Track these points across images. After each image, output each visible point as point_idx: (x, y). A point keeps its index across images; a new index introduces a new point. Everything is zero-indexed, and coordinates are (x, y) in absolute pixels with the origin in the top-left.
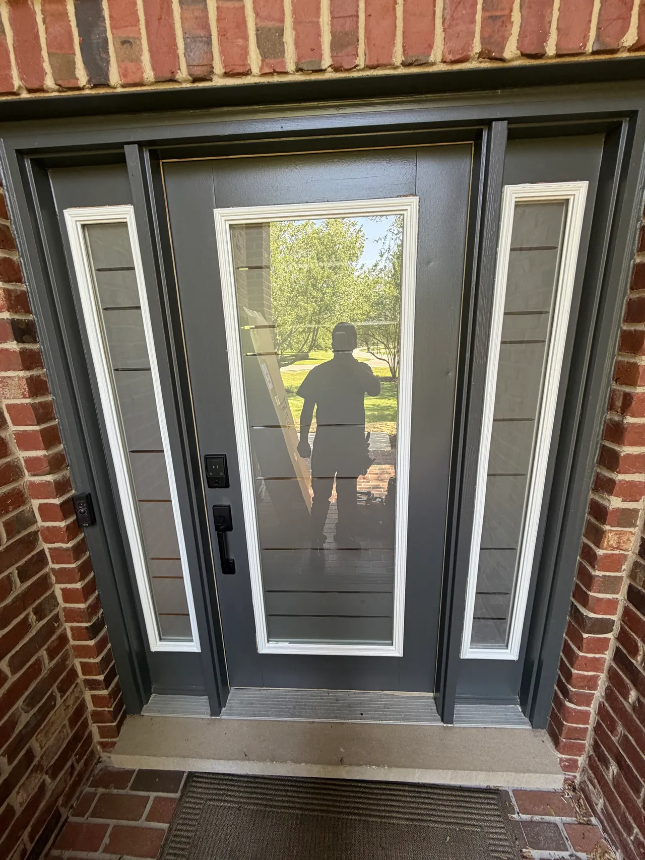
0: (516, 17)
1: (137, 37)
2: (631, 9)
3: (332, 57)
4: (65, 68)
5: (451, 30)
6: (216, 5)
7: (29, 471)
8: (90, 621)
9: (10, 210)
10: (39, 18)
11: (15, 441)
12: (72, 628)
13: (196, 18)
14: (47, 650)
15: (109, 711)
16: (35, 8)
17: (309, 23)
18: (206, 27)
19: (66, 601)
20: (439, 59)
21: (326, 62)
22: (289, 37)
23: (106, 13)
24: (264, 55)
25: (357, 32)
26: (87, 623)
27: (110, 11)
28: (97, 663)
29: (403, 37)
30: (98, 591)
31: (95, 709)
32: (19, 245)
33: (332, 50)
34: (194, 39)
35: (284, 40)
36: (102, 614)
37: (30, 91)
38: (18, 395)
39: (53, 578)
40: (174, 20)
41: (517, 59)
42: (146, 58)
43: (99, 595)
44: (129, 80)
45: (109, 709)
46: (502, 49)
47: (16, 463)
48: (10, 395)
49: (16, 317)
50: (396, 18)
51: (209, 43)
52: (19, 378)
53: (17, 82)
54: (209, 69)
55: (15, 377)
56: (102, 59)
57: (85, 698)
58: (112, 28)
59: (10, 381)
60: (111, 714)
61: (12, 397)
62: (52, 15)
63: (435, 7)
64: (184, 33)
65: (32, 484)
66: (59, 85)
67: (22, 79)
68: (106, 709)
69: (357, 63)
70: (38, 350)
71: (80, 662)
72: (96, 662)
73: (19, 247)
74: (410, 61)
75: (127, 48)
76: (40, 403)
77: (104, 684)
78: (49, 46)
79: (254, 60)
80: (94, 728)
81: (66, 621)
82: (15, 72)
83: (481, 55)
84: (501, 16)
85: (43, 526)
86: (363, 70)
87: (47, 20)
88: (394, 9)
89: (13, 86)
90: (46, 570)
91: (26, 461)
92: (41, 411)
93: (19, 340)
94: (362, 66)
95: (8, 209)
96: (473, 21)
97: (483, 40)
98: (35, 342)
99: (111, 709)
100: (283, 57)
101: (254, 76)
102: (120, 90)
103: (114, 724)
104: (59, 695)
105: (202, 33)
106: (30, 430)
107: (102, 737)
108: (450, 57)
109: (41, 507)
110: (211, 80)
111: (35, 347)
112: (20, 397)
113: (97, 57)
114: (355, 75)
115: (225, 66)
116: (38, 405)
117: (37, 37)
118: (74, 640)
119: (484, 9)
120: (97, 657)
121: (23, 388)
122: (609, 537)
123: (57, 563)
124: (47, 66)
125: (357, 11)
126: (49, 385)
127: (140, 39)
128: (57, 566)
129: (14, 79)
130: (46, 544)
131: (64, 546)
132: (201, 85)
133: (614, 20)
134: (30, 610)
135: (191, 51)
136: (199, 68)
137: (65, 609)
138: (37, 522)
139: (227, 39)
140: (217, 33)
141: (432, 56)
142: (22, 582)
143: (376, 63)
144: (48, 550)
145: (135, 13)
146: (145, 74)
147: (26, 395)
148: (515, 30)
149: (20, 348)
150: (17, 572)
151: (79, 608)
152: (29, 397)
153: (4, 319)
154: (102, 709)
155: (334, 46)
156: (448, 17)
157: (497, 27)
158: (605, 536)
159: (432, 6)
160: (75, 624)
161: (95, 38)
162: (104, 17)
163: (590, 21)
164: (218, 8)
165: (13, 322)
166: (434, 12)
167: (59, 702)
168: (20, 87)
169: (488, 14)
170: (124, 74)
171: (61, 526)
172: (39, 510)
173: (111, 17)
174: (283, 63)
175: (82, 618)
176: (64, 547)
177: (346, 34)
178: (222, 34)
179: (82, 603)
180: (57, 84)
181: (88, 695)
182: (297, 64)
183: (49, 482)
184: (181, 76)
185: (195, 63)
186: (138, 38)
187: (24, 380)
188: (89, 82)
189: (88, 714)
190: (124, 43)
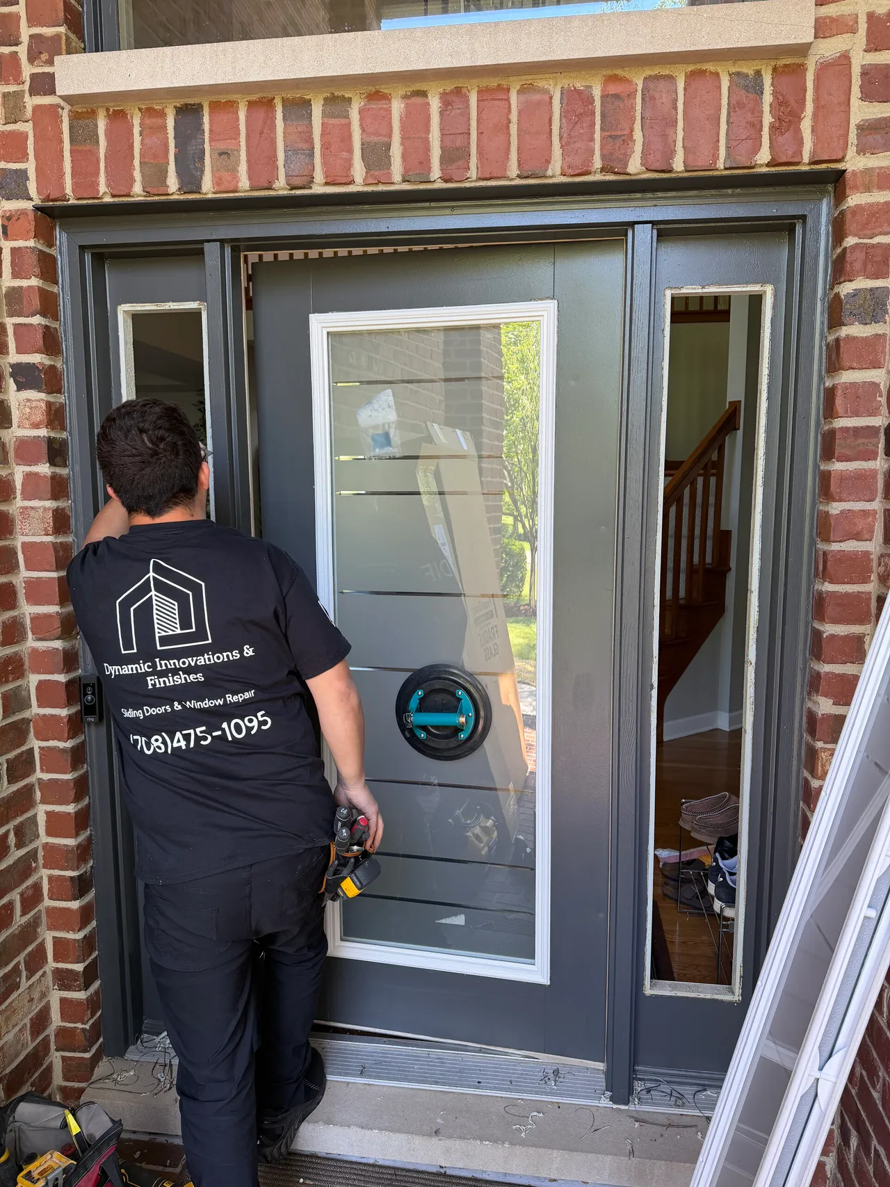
0: (638, 135)
1: (236, 148)
2: (761, 130)
3: (442, 170)
4: (156, 175)
5: (568, 147)
6: (321, 122)
7: (33, 634)
8: (78, 868)
9: (62, 310)
10: (136, 130)
11: (24, 591)
12: (50, 878)
13: (300, 133)
14: (22, 894)
15: (84, 1030)
16: (134, 122)
17: (418, 138)
18: (310, 140)
19: (49, 833)
20: (558, 171)
21: (436, 173)
22: (396, 151)
23: (206, 127)
24: (368, 167)
25: (469, 148)
26: (73, 870)
27: (211, 125)
28: (78, 940)
29: (518, 152)
30: (91, 830)
31: (64, 1024)
32: (64, 349)
33: (441, 163)
34: (296, 151)
35: (391, 154)
36: (92, 867)
37: (113, 196)
38: (39, 531)
39: (38, 795)
40: (276, 134)
41: (643, 173)
42: (243, 168)
43: (91, 835)
44: (222, 188)
45: (83, 1026)
46: (626, 165)
47: (21, 620)
48: (30, 530)
49: (53, 435)
50: (509, 135)
51: (312, 155)
52: (45, 509)
53: (103, 188)
54: (309, 179)
55: (40, 507)
56: (196, 168)
57: (51, 1002)
58: (211, 140)
59: (32, 513)
60: (85, 1036)
61: (31, 533)
62: (150, 128)
63: (551, 125)
64: (286, 146)
65: (34, 651)
66: (147, 192)
67: (108, 186)
68: (79, 1025)
69: (468, 176)
70: (66, 476)
71: (54, 938)
72: (77, 938)
73: (64, 352)
74: (525, 174)
75: (224, 159)
76: (61, 543)
77: (82, 980)
78: (142, 155)
79: (358, 170)
80: (56, 1058)
81: (45, 867)
82: (102, 179)
83: (603, 170)
84: (621, 136)
85: (38, 714)
86: (475, 181)
87: (145, 133)
88: (508, 127)
89: (98, 191)
90: (32, 779)
91: (32, 619)
92: (61, 553)
93: (52, 463)
94: (474, 178)
95: (60, 309)
96: (592, 139)
97: (603, 157)
98: (65, 466)
99: (87, 1027)
100: (389, 169)
101: (358, 185)
102: (210, 196)
103: (87, 1055)
104: (24, 973)
105: (305, 146)
106: (46, 578)
107: (66, 1078)
108: (570, 171)
109: (41, 685)
110: (311, 188)
111: (64, 472)
112: (41, 533)
113: (192, 167)
114: (467, 185)
115: (326, 177)
116: (59, 545)
117: (131, 147)
118: (50, 898)
119: (602, 129)
120: (79, 931)
121: (47, 523)
122: (822, 758)
123: (48, 771)
124: (137, 174)
125: (469, 129)
126: (73, 521)
127: (238, 151)
128: (46, 776)
129: (101, 186)
130: (37, 742)
131: (61, 745)
132: (299, 192)
133: (743, 140)
134: (10, 826)
135: (292, 163)
136: (299, 178)
137: (46, 845)
138: (31, 707)
139: (331, 152)
140: (320, 146)
141: (550, 170)
142: (9, 782)
143: (488, 176)
144: (38, 750)
145: (237, 127)
146: (240, 183)
147: (49, 530)
148: (638, 147)
149: (52, 472)
150: (6, 765)
151: (65, 845)
152: (53, 534)
153: (39, 437)
154: (72, 1025)
155: (443, 160)
156: (565, 135)
157: (618, 145)
158: (818, 758)
159: (548, 125)
160: (57, 872)
161: (191, 149)
162: (203, 130)
163: (718, 141)
164: (323, 124)
165: (50, 441)
166: (551, 130)
167: (24, 984)
168: (105, 193)
169: (607, 134)
170: (217, 181)
171: (62, 716)
172: (36, 689)
173: (211, 131)
174: (389, 175)
175: (67, 863)
176: (61, 747)
177: (457, 149)
178: (326, 147)
179: (71, 838)
180: (144, 191)
181: (55, 997)
182: (403, 176)
183: (57, 649)
184: (278, 185)
185: (294, 174)
186: (237, 150)
187: (51, 512)
188: (179, 189)
189: (51, 1031)
190: (221, 154)
